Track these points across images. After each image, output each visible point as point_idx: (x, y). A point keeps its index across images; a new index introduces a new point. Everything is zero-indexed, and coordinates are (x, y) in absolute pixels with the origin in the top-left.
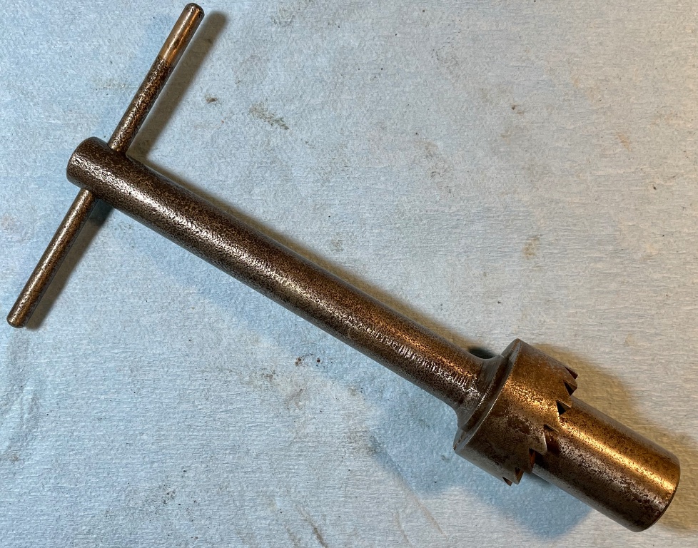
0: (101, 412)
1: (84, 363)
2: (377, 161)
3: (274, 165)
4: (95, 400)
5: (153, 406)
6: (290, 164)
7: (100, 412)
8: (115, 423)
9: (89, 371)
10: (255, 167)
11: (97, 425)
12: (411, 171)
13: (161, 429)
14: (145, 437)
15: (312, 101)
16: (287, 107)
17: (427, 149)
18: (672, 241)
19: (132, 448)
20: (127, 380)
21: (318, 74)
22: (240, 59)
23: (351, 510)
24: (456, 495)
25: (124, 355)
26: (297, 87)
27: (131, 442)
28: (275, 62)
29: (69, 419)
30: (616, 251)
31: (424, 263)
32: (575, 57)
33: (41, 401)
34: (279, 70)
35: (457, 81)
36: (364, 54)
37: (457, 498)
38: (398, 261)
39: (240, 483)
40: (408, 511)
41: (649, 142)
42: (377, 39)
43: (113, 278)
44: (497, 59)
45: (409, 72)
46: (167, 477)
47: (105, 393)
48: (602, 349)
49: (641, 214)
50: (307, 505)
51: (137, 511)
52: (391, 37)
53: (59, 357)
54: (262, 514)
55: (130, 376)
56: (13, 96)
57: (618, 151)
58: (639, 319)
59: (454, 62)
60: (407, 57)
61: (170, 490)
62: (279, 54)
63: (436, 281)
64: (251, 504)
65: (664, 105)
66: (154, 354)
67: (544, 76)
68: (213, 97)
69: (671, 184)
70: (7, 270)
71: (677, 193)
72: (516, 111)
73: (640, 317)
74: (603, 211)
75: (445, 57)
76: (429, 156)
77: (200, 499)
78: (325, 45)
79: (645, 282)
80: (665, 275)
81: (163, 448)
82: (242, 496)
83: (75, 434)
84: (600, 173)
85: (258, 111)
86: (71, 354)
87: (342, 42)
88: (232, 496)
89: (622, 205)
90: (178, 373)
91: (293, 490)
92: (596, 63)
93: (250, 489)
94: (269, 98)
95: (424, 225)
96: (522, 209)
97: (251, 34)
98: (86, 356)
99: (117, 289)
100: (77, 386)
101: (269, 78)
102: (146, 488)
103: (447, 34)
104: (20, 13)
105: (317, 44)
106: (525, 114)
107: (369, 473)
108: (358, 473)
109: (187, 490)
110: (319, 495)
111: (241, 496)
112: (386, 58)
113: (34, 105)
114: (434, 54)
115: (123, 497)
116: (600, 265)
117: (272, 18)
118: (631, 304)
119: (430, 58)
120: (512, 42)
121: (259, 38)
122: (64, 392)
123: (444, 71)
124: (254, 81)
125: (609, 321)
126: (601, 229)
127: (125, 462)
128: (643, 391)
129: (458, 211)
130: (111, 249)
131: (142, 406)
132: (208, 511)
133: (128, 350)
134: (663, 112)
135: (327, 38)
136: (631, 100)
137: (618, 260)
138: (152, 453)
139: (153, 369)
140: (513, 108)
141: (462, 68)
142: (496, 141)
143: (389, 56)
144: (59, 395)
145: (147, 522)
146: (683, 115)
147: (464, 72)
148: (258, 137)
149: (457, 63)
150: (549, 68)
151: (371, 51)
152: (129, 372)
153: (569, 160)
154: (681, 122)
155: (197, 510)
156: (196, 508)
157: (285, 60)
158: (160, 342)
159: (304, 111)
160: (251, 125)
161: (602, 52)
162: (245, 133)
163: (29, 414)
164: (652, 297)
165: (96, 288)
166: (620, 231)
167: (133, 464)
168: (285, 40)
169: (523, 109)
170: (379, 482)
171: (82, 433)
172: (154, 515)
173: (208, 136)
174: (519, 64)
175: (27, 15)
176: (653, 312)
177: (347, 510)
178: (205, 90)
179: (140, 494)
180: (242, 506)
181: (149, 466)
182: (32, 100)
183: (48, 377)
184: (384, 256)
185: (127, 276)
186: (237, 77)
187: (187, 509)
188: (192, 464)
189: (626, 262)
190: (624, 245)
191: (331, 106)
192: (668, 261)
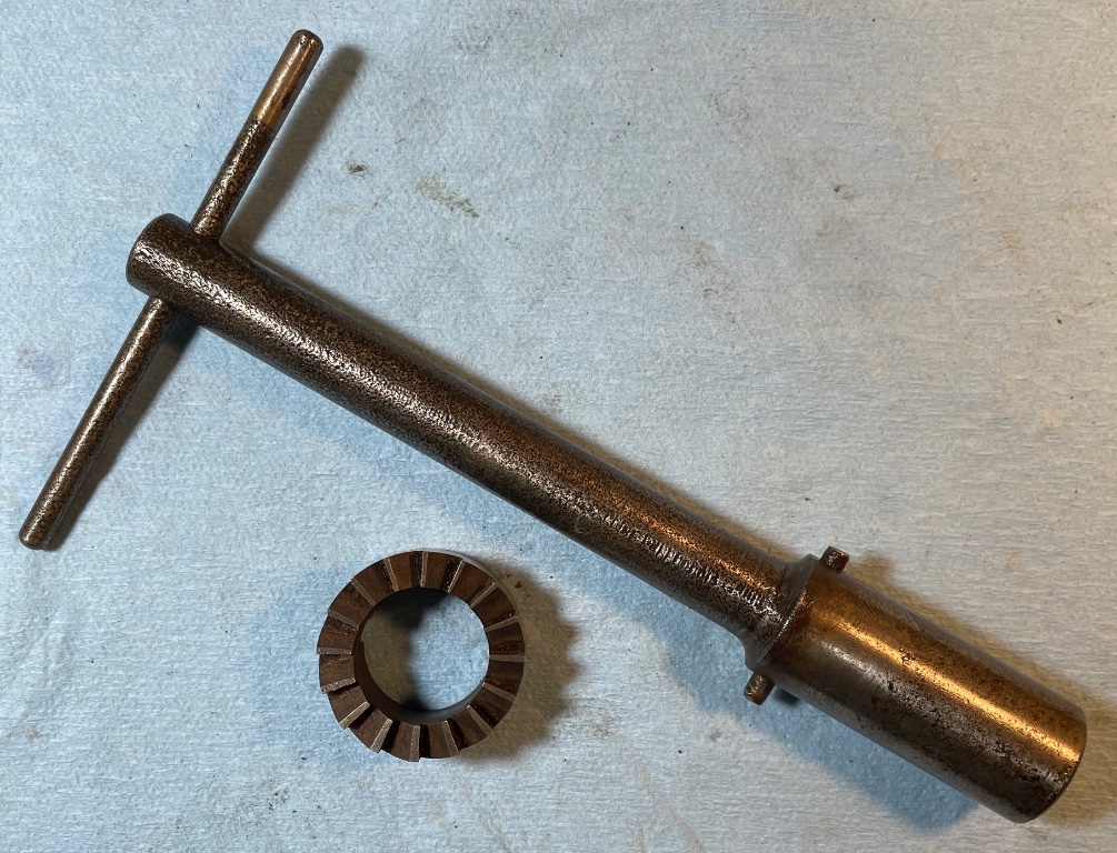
0: (172, 662)
1: (147, 583)
2: (618, 270)
3: (454, 274)
4: (163, 644)
5: (255, 653)
6: (479, 274)
7: (170, 662)
8: (194, 680)
9: (155, 597)
10: (425, 276)
11: (165, 682)
12: (672, 287)
13: (266, 691)
14: (240, 702)
15: (517, 174)
16: (477, 182)
17: (698, 252)
18: (1085, 405)
19: (221, 720)
20: (215, 611)
21: (526, 130)
22: (404, 105)
23: (568, 825)
24: (735, 805)
25: (210, 572)
26: (493, 150)
27: (219, 710)
28: (460, 109)
29: (120, 672)
30: (996, 421)
31: (690, 434)
32: (936, 110)
33: (77, 642)
34: (464, 122)
35: (747, 145)
36: (601, 99)
37: (737, 809)
38: (649, 430)
39: (391, 778)
40: (657, 828)
41: (1051, 247)
42: (621, 76)
43: (196, 448)
44: (812, 112)
45: (673, 129)
46: (275, 767)
47: (179, 631)
48: (970, 576)
49: (1037, 363)
50: (498, 816)
51: (227, 820)
52: (644, 73)
53: (108, 574)
54: (426, 828)
55: (221, 606)
56: (40, 157)
57: (1002, 260)
58: (1030, 529)
59: (744, 115)
60: (670, 105)
61: (279, 788)
62: (464, 97)
63: (709, 464)
64: (408, 813)
65: (1075, 189)
66: (259, 571)
67: (887, 140)
68: (359, 163)
69: (1086, 315)
70: (28, 433)
71: (1095, 329)
72: (840, 194)
73: (1032, 526)
74: (975, 357)
75: (729, 107)
76: (702, 264)
77: (327, 804)
78: (539, 84)
79: (1042, 470)
80: (1074, 460)
81: (271, 721)
82: (395, 799)
83: (130, 696)
84: (973, 296)
85: (429, 187)
86: (126, 569)
87: (565, 80)
88: (378, 800)
89: (1007, 347)
90: (297, 601)
91: (475, 792)
92: (971, 121)
93: (407, 788)
94: (448, 167)
95: (692, 373)
96: (847, 351)
97: (422, 64)
98: (149, 572)
99: (202, 466)
100: (134, 621)
101: (449, 134)
102: (243, 784)
103: (732, 70)
104: (55, 24)
105: (526, 82)
106: (856, 199)
107: (596, 767)
108: (579, 766)
109: (307, 788)
110: (516, 799)
111: (393, 798)
112: (636, 107)
113: (75, 172)
114: (712, 103)
115: (205, 798)
116: (970, 443)
117: (455, 39)
118: (1018, 505)
119: (705, 108)
120: (836, 85)
121: (434, 71)
122: (114, 629)
123: (727, 128)
124: (424, 140)
125: (981, 532)
126: (973, 384)
127: (208, 742)
128: (1035, 644)
129: (746, 351)
130: (194, 404)
131: (237, 654)
132: (339, 823)
133: (216, 564)
134: (1075, 201)
135: (543, 73)
136: (1024, 181)
137: (999, 435)
138: (252, 728)
139: (257, 594)
140: (837, 190)
141: (756, 125)
142: (808, 241)
143: (641, 103)
144: (105, 633)
145: (243, 838)
146: (1106, 206)
147: (760, 131)
148: (430, 230)
149: (748, 117)
150: (895, 127)
151: (612, 95)
152: (219, 599)
153: (924, 275)
154: (1104, 217)
155: (322, 822)
156: (320, 818)
157: (474, 108)
158: (268, 553)
159: (504, 188)
160: (418, 210)
161: (979, 103)
162: (409, 222)
163: (58, 663)
164: (1052, 494)
165: (168, 465)
166: (1004, 388)
167: (220, 745)
168: (476, 74)
169: (851, 191)
170: (612, 781)
171: (141, 695)
172: (252, 828)
173: (350, 227)
174: (848, 120)
175: (66, 28)
176: (1055, 519)
177: (561, 824)
178: (346, 153)
179: (233, 794)
180: (394, 816)
181: (246, 749)
182: (71, 164)
183: (89, 604)
184: (627, 421)
185: (218, 446)
186: (398, 133)
187: (307, 820)
188: (316, 747)
189: (1014, 438)
190: (1010, 411)
191: (547, 182)
192: (1078, 439)
